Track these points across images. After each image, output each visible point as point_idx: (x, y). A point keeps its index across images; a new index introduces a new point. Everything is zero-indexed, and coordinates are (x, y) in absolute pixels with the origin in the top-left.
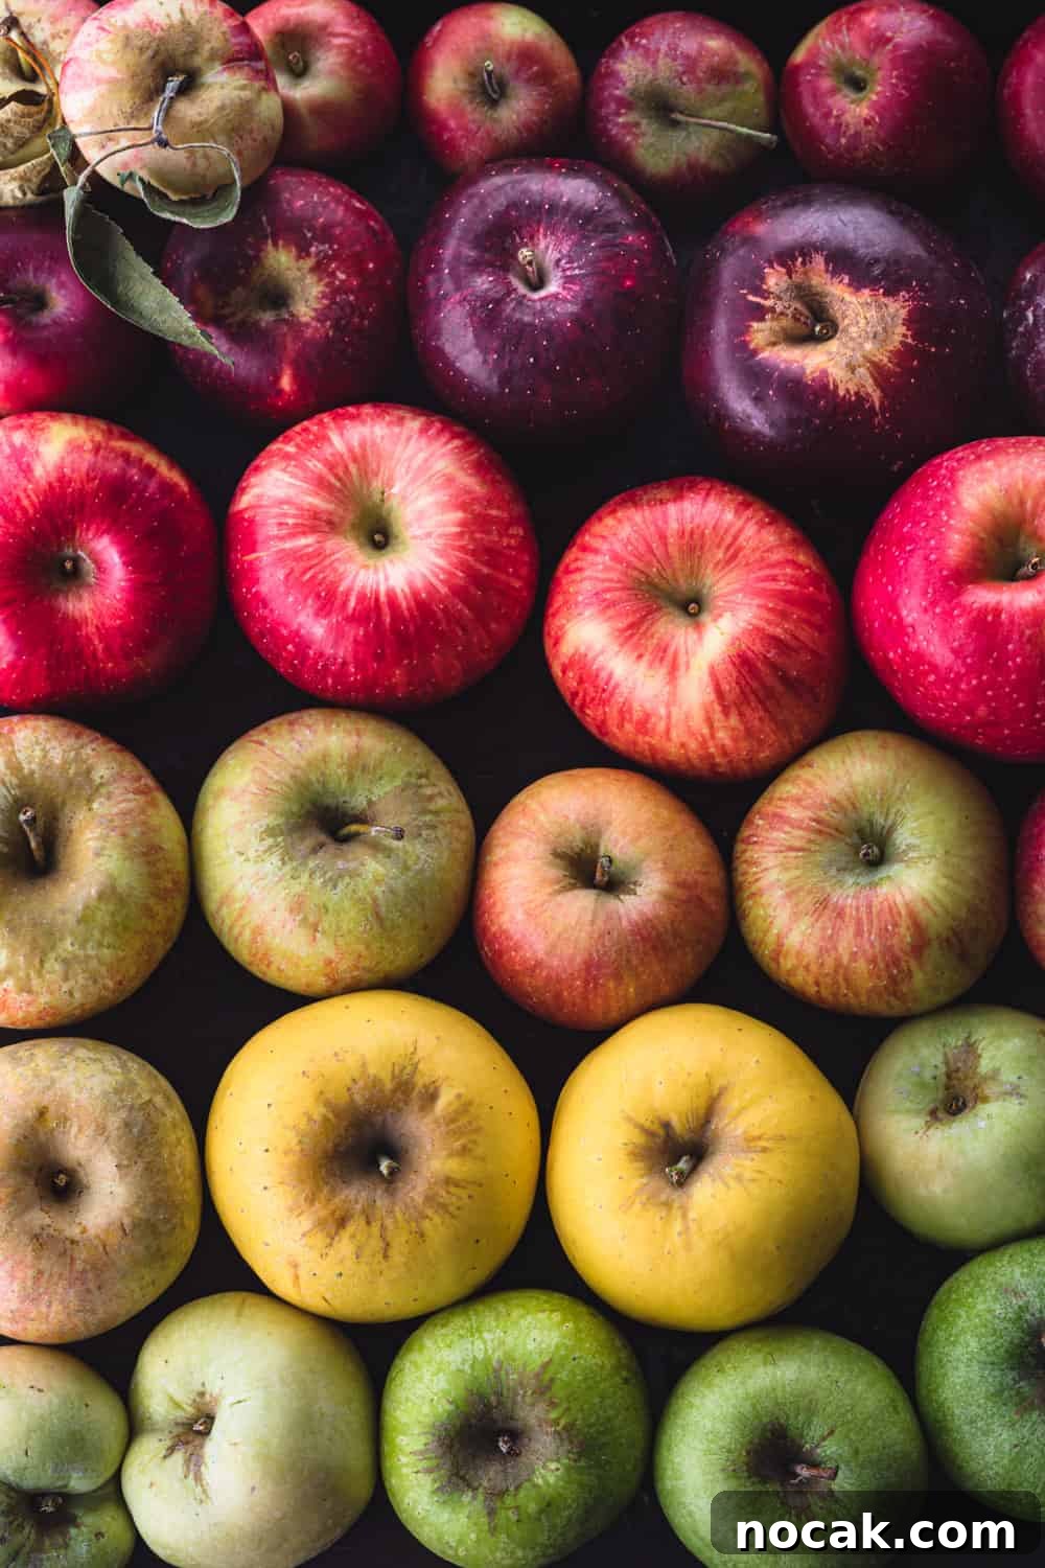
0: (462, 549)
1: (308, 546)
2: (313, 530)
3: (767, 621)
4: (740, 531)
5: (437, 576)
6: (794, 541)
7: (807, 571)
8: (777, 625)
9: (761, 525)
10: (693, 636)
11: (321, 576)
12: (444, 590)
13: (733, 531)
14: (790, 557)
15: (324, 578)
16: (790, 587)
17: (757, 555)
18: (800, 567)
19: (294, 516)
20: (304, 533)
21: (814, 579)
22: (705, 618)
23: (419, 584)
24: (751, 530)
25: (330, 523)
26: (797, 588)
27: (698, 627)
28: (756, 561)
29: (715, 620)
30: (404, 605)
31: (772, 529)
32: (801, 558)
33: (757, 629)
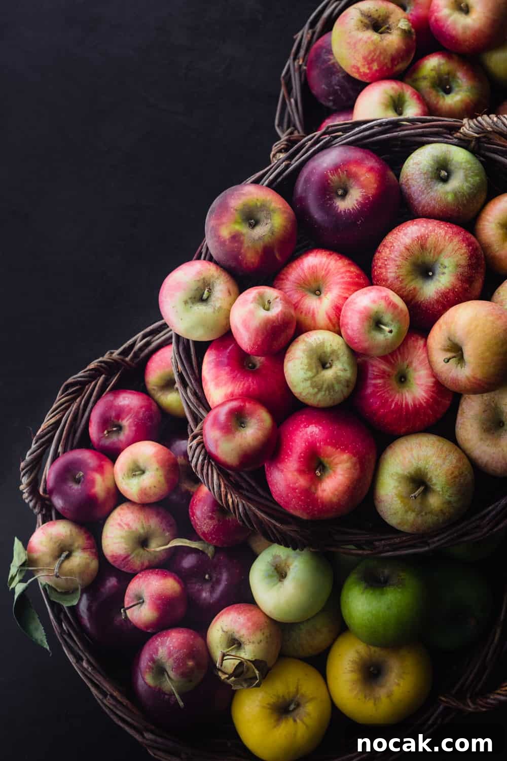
0: (433, 392)
1: (380, 383)
2: (382, 378)
3: (343, 293)
4: (329, 263)
5: (423, 400)
6: (349, 264)
7: (355, 273)
8: (346, 293)
9: (336, 260)
10: (318, 302)
11: (383, 395)
12: (424, 405)
13: (326, 264)
14: (348, 269)
15: (384, 396)
16: (349, 280)
17: (336, 271)
18: (352, 272)
19: (377, 372)
20: (380, 378)
21: (358, 276)
22: (322, 295)
23: (417, 402)
24: (333, 262)
25: (389, 375)
26: (352, 280)
27: (320, 299)
28: (336, 273)
29: (325, 295)
30: (411, 408)
31: (340, 261)
32: (352, 269)
33: (340, 296)
